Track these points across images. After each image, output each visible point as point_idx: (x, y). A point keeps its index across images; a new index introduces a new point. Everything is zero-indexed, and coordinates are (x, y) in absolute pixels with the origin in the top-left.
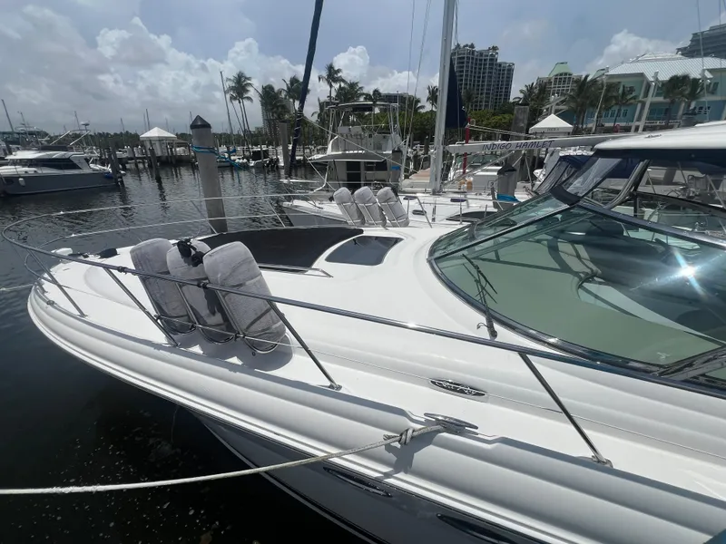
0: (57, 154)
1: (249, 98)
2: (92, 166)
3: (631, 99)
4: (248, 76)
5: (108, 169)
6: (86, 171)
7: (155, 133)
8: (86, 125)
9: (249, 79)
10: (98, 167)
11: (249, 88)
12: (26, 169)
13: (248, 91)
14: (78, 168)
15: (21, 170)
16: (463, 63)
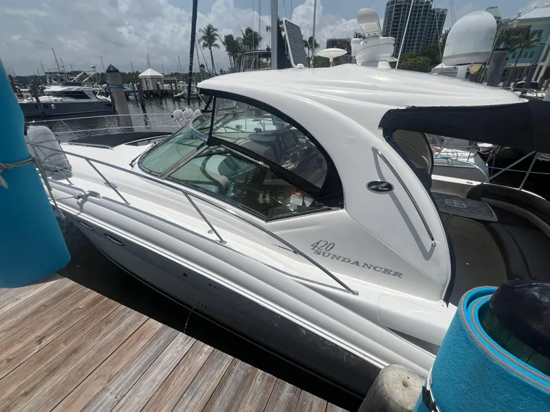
0: (74, 88)
1: (216, 45)
2: (99, 97)
3: (534, 41)
4: (215, 28)
5: (109, 99)
6: (93, 100)
7: (148, 73)
8: (94, 67)
9: (216, 30)
10: (103, 97)
11: (216, 37)
12: (56, 98)
13: (215, 39)
14: (88, 98)
15: (53, 99)
16: (400, 10)
